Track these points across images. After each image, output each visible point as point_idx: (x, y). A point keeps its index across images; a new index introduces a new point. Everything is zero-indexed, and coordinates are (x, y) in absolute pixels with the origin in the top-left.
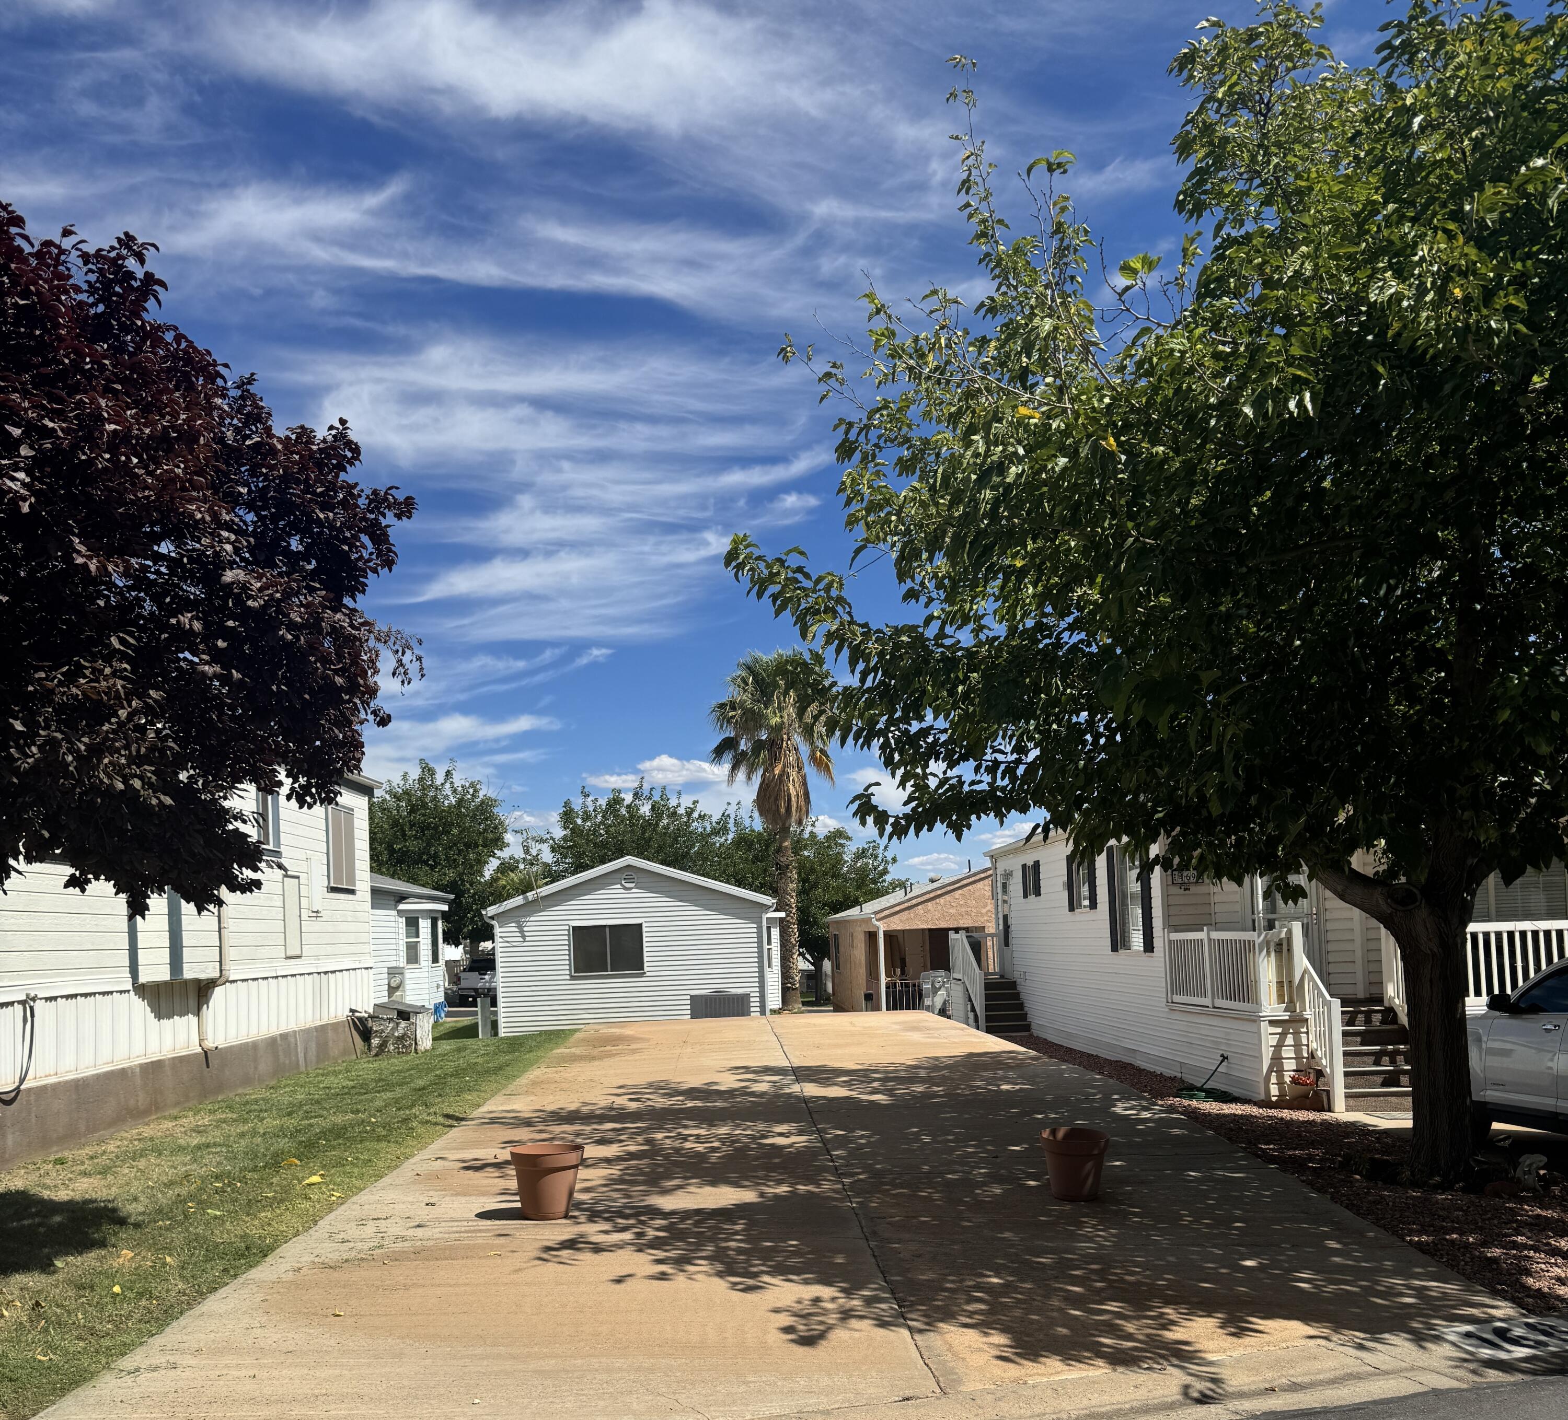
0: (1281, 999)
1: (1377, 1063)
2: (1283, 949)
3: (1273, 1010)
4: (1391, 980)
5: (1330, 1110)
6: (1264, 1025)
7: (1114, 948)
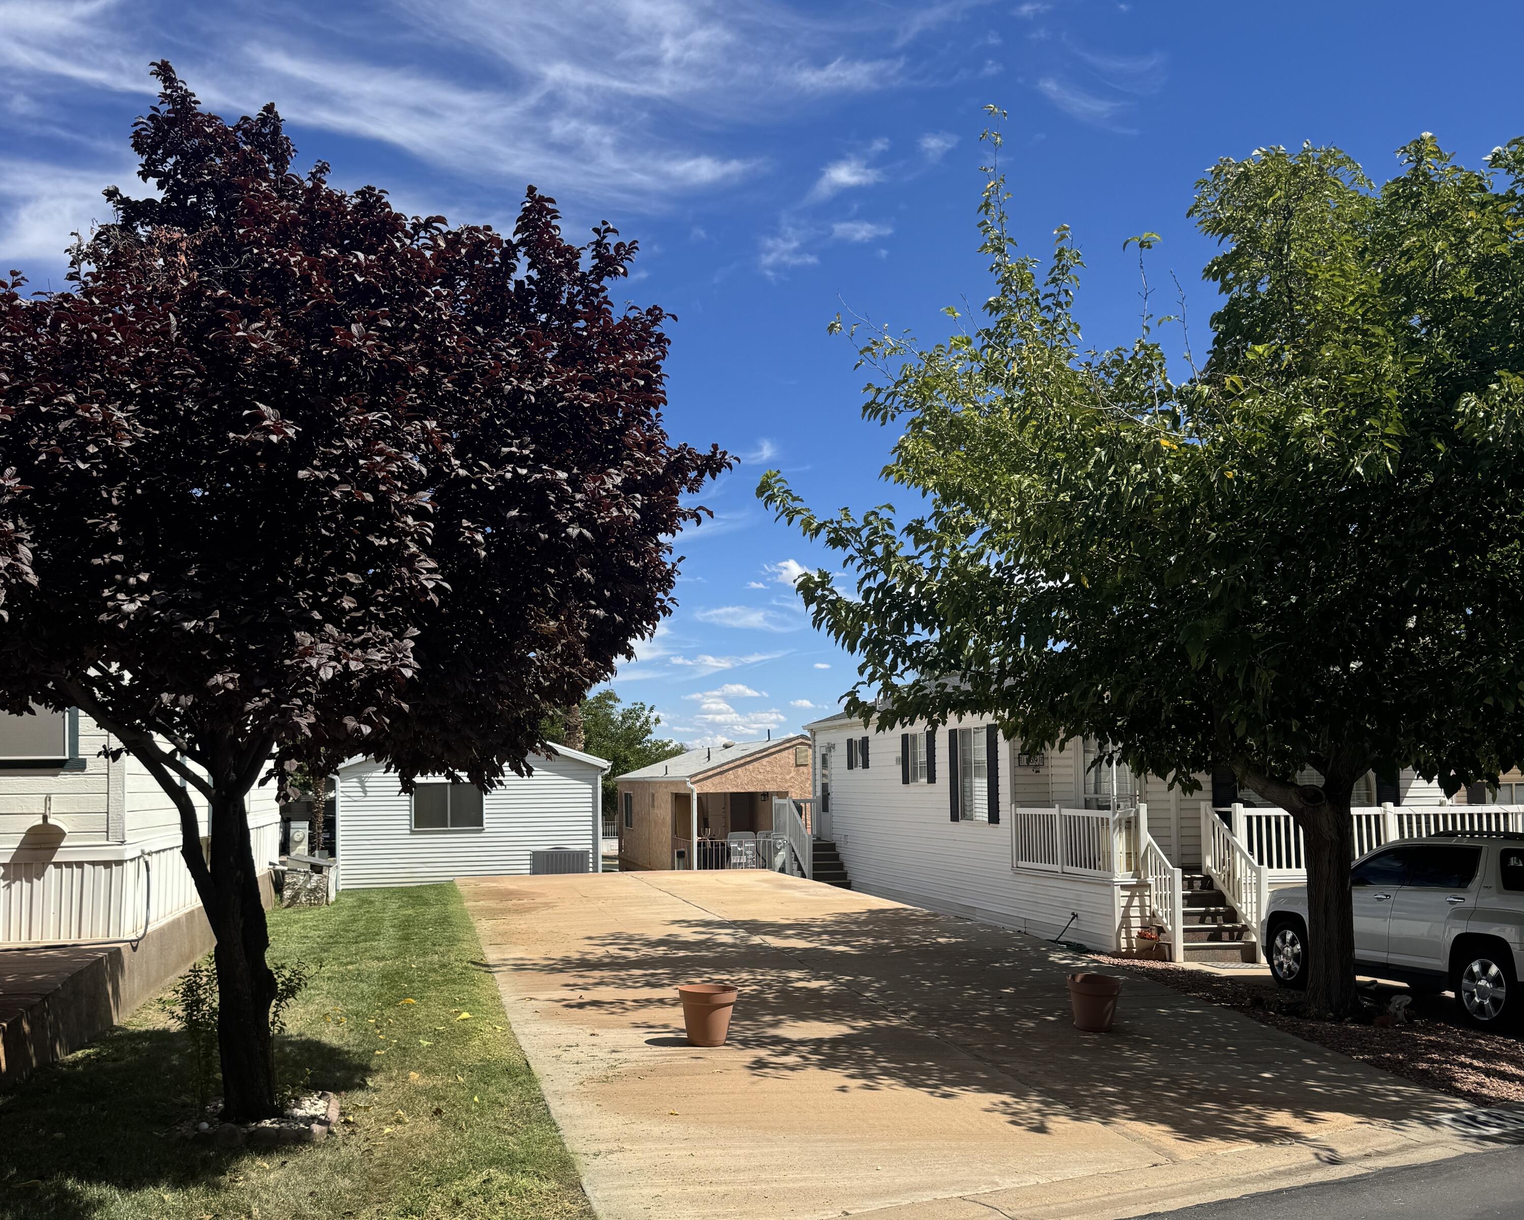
0: (1129, 868)
1: (1202, 922)
2: (1130, 825)
3: (1123, 876)
4: (1209, 853)
5: (1171, 961)
6: (1117, 889)
7: (954, 818)
